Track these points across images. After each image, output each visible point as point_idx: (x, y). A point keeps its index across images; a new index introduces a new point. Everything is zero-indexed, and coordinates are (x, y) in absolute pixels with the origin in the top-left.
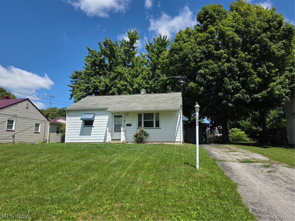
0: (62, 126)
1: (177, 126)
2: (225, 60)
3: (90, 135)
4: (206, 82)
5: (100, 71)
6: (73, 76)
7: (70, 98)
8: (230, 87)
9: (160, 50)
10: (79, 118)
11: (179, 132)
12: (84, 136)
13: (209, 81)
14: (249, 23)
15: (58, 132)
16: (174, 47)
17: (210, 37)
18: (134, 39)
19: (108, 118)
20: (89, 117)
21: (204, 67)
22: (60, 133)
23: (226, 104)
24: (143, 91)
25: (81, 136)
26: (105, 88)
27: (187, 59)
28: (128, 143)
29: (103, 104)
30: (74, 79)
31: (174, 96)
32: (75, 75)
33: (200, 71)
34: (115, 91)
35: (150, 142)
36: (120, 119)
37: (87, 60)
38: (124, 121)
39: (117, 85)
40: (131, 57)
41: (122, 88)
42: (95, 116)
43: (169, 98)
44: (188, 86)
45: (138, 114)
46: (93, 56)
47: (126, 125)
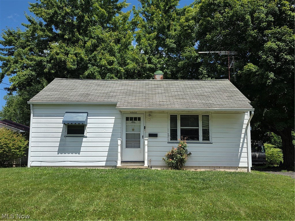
1: (242, 140)
3: (78, 151)
4: (280, 64)
5: (65, 35)
6: (4, 40)
9: (172, 4)
10: (60, 120)
11: (245, 150)
12: (67, 155)
13: (286, 62)
19: (113, 121)
25: (60, 155)
26: (76, 66)
27: (242, 23)
28: (151, 168)
29: (98, 94)
30: (6, 45)
31: (222, 86)
32: (7, 38)
33: (269, 44)
34: (94, 72)
35: (192, 167)
36: (135, 124)
37: (37, 12)
38: (145, 129)
39: (99, 62)
40: (114, 13)
41: (109, 67)
42: (88, 118)
43: (216, 90)
44: (243, 70)
45: (171, 115)
46: (45, 6)
47: (148, 135)
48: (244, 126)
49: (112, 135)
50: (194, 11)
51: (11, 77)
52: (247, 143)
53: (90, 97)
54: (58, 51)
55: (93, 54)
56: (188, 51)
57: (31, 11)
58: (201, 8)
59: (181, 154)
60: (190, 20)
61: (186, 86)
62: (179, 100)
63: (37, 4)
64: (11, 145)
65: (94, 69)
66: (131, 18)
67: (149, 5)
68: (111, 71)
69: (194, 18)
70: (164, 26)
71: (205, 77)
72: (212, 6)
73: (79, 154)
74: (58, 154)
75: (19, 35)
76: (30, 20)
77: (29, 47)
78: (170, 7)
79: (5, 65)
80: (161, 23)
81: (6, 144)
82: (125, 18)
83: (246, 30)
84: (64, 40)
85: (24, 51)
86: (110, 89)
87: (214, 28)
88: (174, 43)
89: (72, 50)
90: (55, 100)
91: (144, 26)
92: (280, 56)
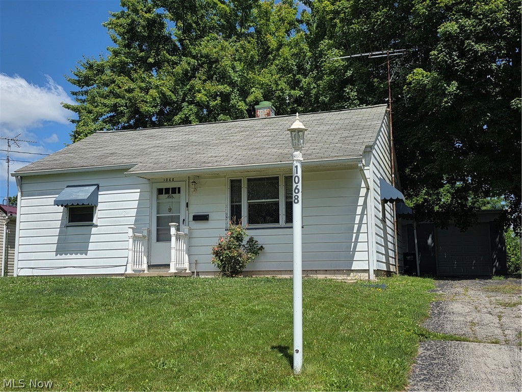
3: (84, 251)
10: (51, 200)
11: (362, 237)
12: (69, 256)
19: (137, 196)
20: (81, 194)
21: (458, 11)
24: (265, 107)
25: (59, 257)
28: (198, 275)
36: (174, 200)
38: (187, 207)
42: (99, 193)
45: (231, 180)
47: (191, 218)
48: (363, 192)
49: (136, 221)
55: (189, 84)
59: (230, 248)
73: (86, 254)
74: (56, 255)
90: (52, 167)
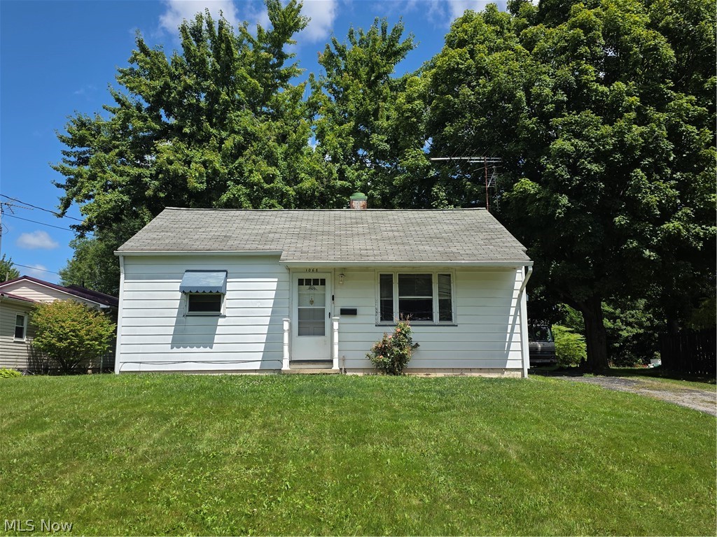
0: (35, 309)
1: (511, 319)
2: (633, 115)
3: (210, 344)
4: (579, 180)
5: (184, 127)
6: (71, 136)
7: (60, 212)
8: (653, 199)
9: (382, 71)
11: (516, 337)
12: (188, 349)
13: (590, 176)
14: (699, 10)
15: (19, 333)
16: (458, 64)
17: (582, 41)
18: (291, 29)
19: (274, 285)
20: (206, 281)
22: (27, 335)
23: (637, 252)
24: (359, 200)
25: (175, 350)
26: (205, 184)
27: (510, 105)
28: (345, 372)
29: (246, 237)
30: (74, 146)
31: (474, 221)
32: (77, 132)
33: (558, 144)
34: (239, 196)
35: (421, 370)
36: (316, 292)
37: (132, 85)
38: (333, 300)
39: (248, 177)
40: (275, 87)
41: (266, 186)
42: (228, 280)
43: (463, 227)
44: (513, 191)
45: (381, 275)
46: (147, 73)
47: (338, 312)
48: (516, 294)
49: (272, 312)
50: (422, 83)
51: (83, 205)
52: (521, 325)
53: (230, 243)
54: (172, 158)
55: (236, 162)
56: (412, 157)
57: (120, 83)
58: (435, 78)
59: (399, 345)
60: (414, 99)
61: (409, 221)
62: (395, 247)
63: (132, 69)
64: (83, 333)
65: (239, 190)
66: (307, 95)
67: (340, 72)
68: (269, 193)
69: (422, 96)
70: (368, 111)
71: (442, 203)
72: (455, 75)
73: (211, 348)
74: (172, 348)
75: (99, 127)
76: (118, 100)
77: (117, 150)
78: (379, 77)
79: (72, 183)
80: (362, 105)
81: (74, 331)
82: (296, 96)
83: (516, 119)
84: (183, 137)
85: (107, 157)
86: (268, 227)
87: (459, 114)
88: (386, 142)
89: (197, 154)
90: (166, 248)
91: (331, 111)
92: (580, 165)
